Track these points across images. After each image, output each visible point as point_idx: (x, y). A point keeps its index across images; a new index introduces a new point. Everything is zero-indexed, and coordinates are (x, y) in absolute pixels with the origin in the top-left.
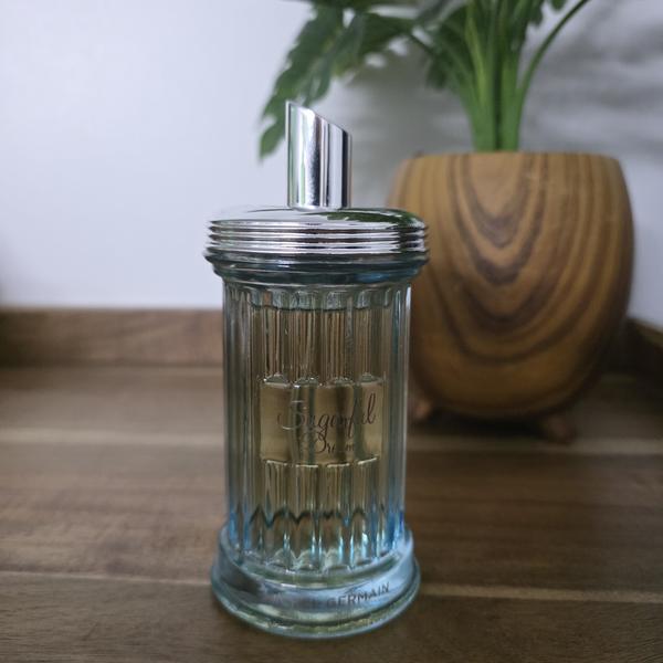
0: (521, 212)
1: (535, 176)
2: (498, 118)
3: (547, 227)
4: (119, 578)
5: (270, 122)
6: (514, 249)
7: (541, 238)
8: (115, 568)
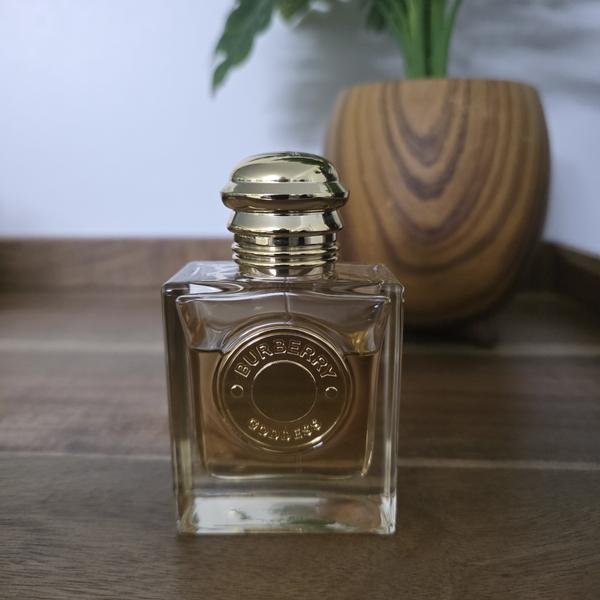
1: (459, 101)
2: (428, 51)
4: (78, 455)
5: (221, 59)
6: (440, 167)
8: (74, 447)
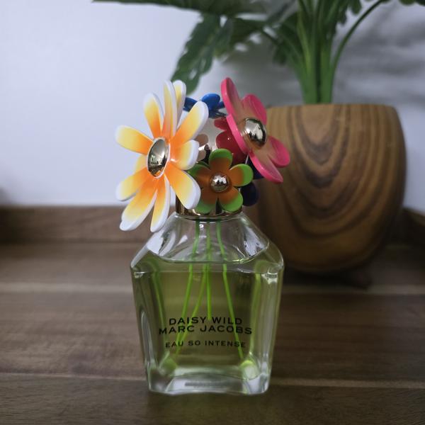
0: (334, 141)
1: (342, 119)
2: (318, 83)
3: (350, 152)
4: (82, 377)
6: (330, 164)
7: (346, 158)
8: (79, 370)
